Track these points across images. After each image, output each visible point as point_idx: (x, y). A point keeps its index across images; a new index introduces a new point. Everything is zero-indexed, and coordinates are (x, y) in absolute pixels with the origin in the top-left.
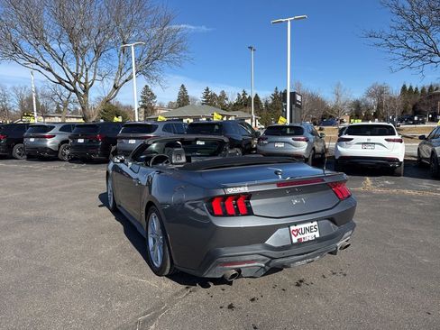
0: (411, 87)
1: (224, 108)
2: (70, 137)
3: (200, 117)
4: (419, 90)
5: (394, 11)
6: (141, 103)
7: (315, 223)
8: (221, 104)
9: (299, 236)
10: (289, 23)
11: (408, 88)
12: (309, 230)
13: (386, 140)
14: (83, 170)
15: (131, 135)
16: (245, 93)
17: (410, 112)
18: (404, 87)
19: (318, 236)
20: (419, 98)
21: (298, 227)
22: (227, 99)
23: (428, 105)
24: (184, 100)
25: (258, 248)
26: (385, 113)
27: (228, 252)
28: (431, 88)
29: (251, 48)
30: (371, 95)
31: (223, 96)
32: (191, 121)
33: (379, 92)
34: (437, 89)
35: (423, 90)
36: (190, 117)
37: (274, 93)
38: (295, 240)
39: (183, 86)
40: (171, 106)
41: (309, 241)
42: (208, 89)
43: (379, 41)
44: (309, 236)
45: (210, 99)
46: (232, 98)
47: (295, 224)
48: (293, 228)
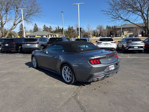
0: (109, 26)
1: (51, 32)
2: (1, 44)
3: (43, 35)
4: (111, 27)
5: (109, 4)
6: (20, 30)
7: (113, 65)
8: (50, 31)
9: (111, 69)
10: (79, 5)
11: (108, 26)
13: (111, 42)
14: (9, 56)
15: (28, 42)
16: (58, 27)
17: (109, 34)
18: (107, 26)
19: (114, 68)
20: (111, 30)
22: (52, 29)
23: (114, 32)
24: (36, 29)
25: (103, 72)
26: (102, 34)
27: (96, 74)
28: (114, 26)
29: (62, 12)
30: (98, 29)
31: (51, 28)
32: (40, 37)
33: (100, 28)
34: (116, 27)
35: (112, 27)
36: (39, 35)
37: (68, 27)
38: (110, 70)
39: (35, 24)
40: (31, 31)
41: (113, 70)
42: (45, 25)
43: (105, 13)
45: (46, 29)
46: (54, 29)
47: (110, 66)
48: (109, 66)
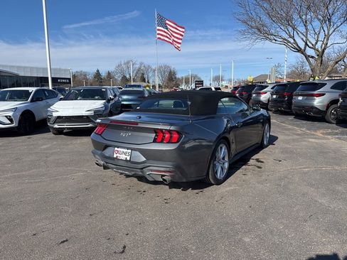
7: (130, 151)
9: (118, 155)
12: (125, 154)
19: (128, 159)
21: (119, 149)
38: (115, 156)
41: (122, 160)
44: (123, 157)
47: (118, 147)
48: (116, 149)
